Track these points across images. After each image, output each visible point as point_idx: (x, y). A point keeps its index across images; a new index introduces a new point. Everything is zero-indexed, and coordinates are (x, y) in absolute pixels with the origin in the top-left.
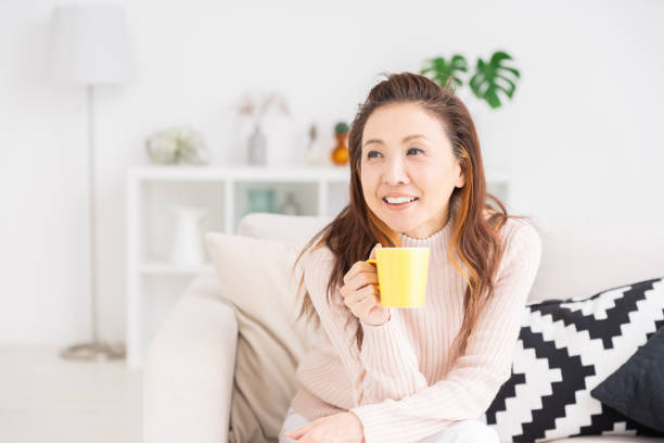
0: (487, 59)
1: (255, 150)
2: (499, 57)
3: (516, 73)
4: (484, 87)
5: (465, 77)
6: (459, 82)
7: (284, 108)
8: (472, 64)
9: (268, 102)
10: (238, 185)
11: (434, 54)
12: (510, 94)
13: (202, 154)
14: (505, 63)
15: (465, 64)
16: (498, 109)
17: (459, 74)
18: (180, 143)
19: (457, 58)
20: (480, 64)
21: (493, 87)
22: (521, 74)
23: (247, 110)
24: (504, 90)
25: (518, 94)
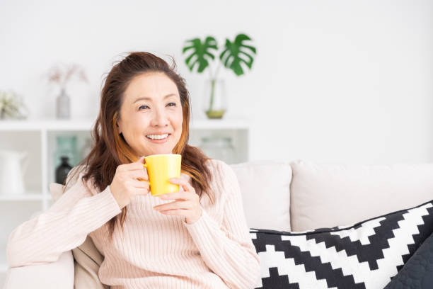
0: (232, 39)
1: (61, 108)
2: (241, 38)
3: (254, 50)
4: (231, 60)
5: (216, 53)
6: (213, 57)
7: (83, 77)
8: (221, 44)
9: (70, 73)
10: (49, 133)
11: (193, 36)
12: (250, 65)
13: (22, 111)
14: (246, 42)
15: (216, 44)
16: (242, 76)
17: (211, 51)
18: (5, 103)
19: (210, 39)
20: (228, 43)
21: (237, 60)
22: (257, 51)
23: (56, 78)
24: (246, 62)
25: (255, 65)
